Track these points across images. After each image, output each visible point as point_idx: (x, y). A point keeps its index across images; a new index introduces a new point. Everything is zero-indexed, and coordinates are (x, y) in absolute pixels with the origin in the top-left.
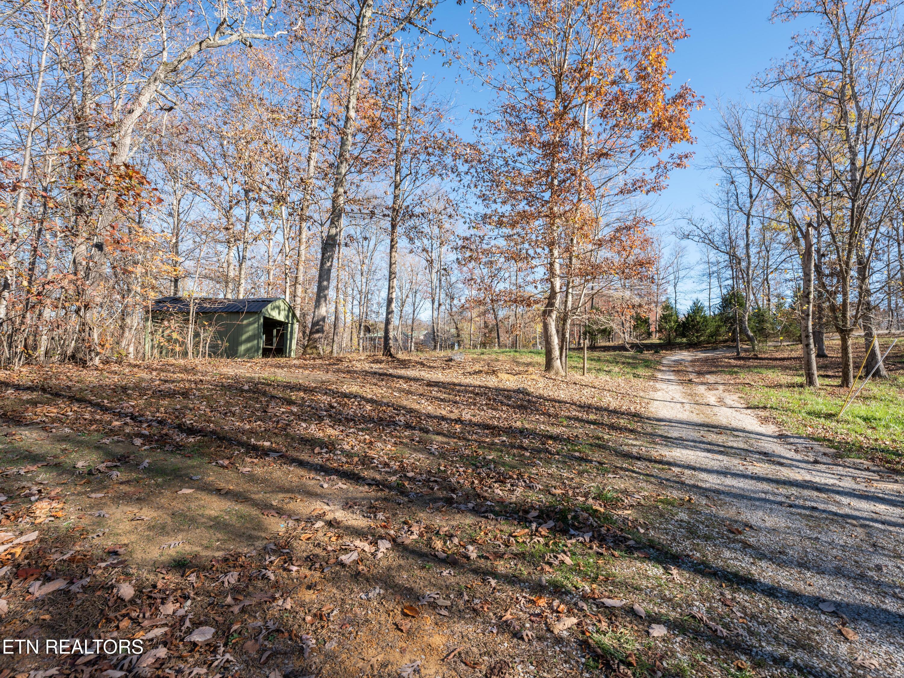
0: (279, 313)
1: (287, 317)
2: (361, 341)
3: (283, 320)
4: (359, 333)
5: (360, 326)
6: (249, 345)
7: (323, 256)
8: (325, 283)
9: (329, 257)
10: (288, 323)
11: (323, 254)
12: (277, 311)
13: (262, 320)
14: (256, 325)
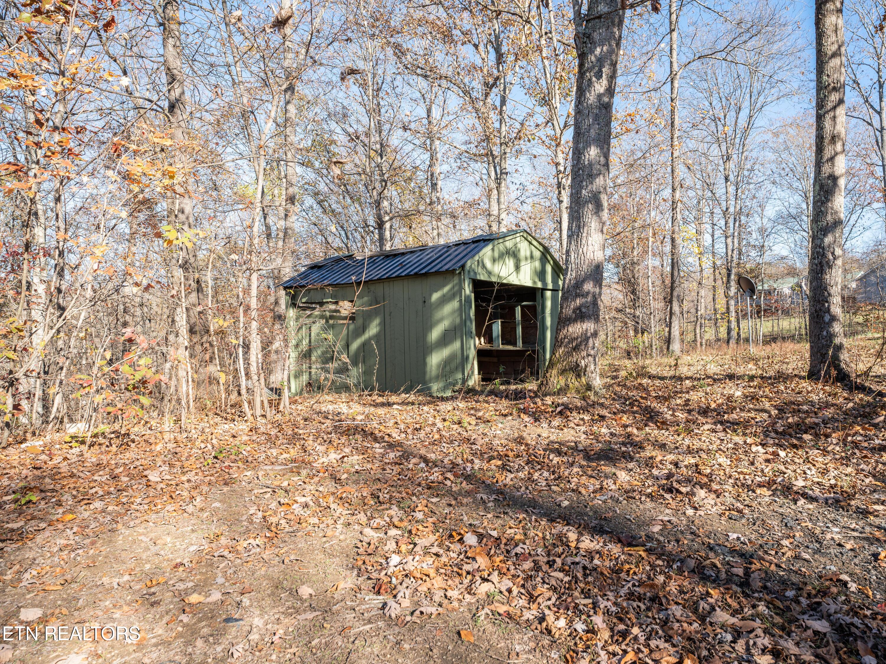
0: (517, 268)
1: (541, 275)
2: (732, 302)
3: (528, 283)
4: (728, 288)
5: (729, 271)
6: (446, 352)
7: (581, 65)
8: (593, 152)
9: (601, 61)
10: (544, 290)
11: (582, 57)
12: (510, 263)
13: (468, 289)
14: (455, 304)
